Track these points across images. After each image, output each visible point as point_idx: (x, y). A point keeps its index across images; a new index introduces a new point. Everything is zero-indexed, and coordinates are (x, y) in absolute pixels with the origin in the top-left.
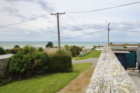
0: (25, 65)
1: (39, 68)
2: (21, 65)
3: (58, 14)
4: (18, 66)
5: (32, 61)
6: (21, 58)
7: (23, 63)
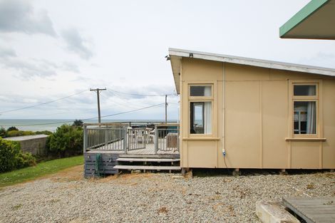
0: (66, 143)
1: (79, 148)
2: (62, 143)
3: (98, 90)
4: (58, 144)
5: (73, 140)
6: (62, 136)
7: (64, 142)
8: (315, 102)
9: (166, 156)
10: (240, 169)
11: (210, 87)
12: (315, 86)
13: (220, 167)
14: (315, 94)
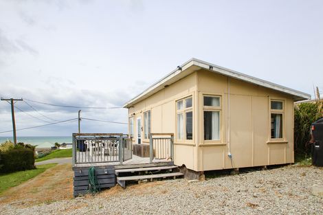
8: (281, 115)
9: (161, 164)
10: (240, 169)
11: (218, 99)
12: (281, 103)
13: (227, 168)
14: (282, 109)
